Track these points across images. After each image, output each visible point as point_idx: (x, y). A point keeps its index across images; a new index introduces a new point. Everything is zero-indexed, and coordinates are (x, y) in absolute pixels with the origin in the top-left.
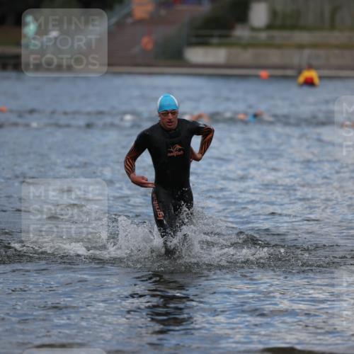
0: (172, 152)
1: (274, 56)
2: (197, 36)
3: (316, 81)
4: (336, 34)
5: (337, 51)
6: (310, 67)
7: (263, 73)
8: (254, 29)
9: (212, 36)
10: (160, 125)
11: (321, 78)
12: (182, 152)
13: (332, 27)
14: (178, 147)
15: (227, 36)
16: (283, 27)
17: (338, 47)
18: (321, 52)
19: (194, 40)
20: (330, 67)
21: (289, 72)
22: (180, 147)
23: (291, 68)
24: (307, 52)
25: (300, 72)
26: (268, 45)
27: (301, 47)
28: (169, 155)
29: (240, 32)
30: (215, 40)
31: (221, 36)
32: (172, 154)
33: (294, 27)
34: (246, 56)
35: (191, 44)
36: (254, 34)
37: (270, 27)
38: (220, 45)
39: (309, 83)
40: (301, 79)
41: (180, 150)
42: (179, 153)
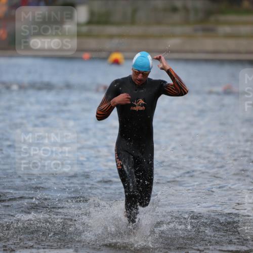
0: (135, 106)
1: (92, 43)
7: (86, 55)
10: (131, 78)
12: (144, 108)
13: (133, 22)
14: (141, 101)
16: (99, 23)
21: (104, 54)
22: (143, 102)
25: (110, 52)
27: (111, 37)
28: (132, 108)
32: (135, 108)
37: (90, 22)
41: (142, 105)
42: (141, 109)
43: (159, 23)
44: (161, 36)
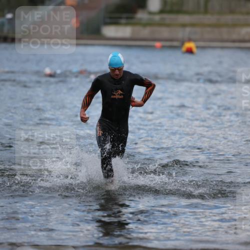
0: (115, 95)
1: (165, 32)
2: (111, 18)
3: (195, 50)
4: (208, 16)
5: (209, 29)
6: (190, 40)
7: (158, 44)
8: (150, 13)
9: (121, 18)
11: (197, 47)
12: (122, 97)
13: (206, 11)
14: (120, 92)
15: (132, 18)
16: (171, 12)
17: (210, 26)
18: (198, 29)
19: (108, 21)
20: (204, 41)
21: (175, 44)
22: (122, 93)
23: (177, 40)
24: (188, 29)
25: (183, 43)
26: (161, 24)
27: (184, 26)
28: (112, 97)
29: (141, 15)
30: (123, 21)
31: (127, 18)
32: (114, 97)
33: (179, 12)
34: (145, 32)
35: (107, 24)
36: (151, 17)
37: (162, 12)
38: (127, 24)
39: (190, 51)
40: (184, 49)
41: (121, 95)
42: (120, 97)
43: (232, 12)
44: (235, 25)
